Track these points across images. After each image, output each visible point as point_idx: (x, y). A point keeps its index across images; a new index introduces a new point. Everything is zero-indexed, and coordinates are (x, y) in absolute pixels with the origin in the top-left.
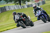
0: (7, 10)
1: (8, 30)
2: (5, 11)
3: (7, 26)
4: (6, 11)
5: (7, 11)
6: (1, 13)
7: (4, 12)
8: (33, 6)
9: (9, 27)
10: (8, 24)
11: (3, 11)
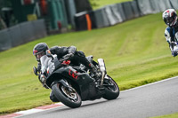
0: (145, 13)
1: (146, 82)
2: (137, 15)
3: (144, 68)
4: (140, 16)
5: (144, 15)
6: (124, 21)
7: (134, 18)
8: (164, 15)
9: (151, 71)
10: (149, 63)
11: (132, 16)
